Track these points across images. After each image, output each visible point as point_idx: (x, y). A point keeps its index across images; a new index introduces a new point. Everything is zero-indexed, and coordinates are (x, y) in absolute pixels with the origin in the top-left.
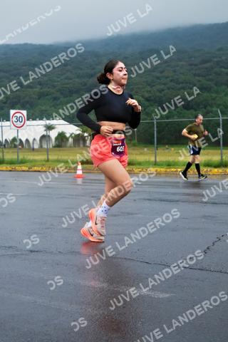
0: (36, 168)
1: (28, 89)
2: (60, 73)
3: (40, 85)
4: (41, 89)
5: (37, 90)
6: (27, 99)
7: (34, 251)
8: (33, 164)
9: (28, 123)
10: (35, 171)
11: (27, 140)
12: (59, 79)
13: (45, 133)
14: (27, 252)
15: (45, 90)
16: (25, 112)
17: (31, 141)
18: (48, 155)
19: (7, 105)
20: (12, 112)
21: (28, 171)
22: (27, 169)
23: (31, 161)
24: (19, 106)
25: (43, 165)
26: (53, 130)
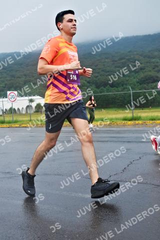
0: (24, 125)
1: (18, 79)
3: (25, 76)
4: (26, 78)
5: (23, 79)
6: (17, 84)
9: (18, 98)
10: (23, 127)
11: (18, 109)
13: (28, 104)
15: (28, 79)
16: (16, 92)
17: (21, 109)
18: (30, 117)
19: (5, 89)
20: (9, 92)
22: (18, 126)
23: (21, 121)
24: (13, 89)
25: (28, 123)
26: (34, 102)
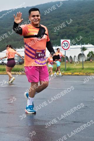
0: (76, 73)
1: (71, 27)
2: (90, 17)
3: (78, 24)
4: (79, 26)
5: (76, 27)
6: (70, 33)
7: (76, 122)
8: (74, 71)
9: (71, 47)
10: (75, 75)
11: (71, 57)
12: (89, 20)
13: (81, 52)
14: (72, 123)
15: (81, 27)
16: (69, 41)
17: (73, 57)
18: (83, 65)
19: (59, 37)
20: (62, 41)
21: (71, 75)
22: (70, 74)
23: (73, 69)
24: (66, 37)
25: (80, 71)
26: (86, 51)
